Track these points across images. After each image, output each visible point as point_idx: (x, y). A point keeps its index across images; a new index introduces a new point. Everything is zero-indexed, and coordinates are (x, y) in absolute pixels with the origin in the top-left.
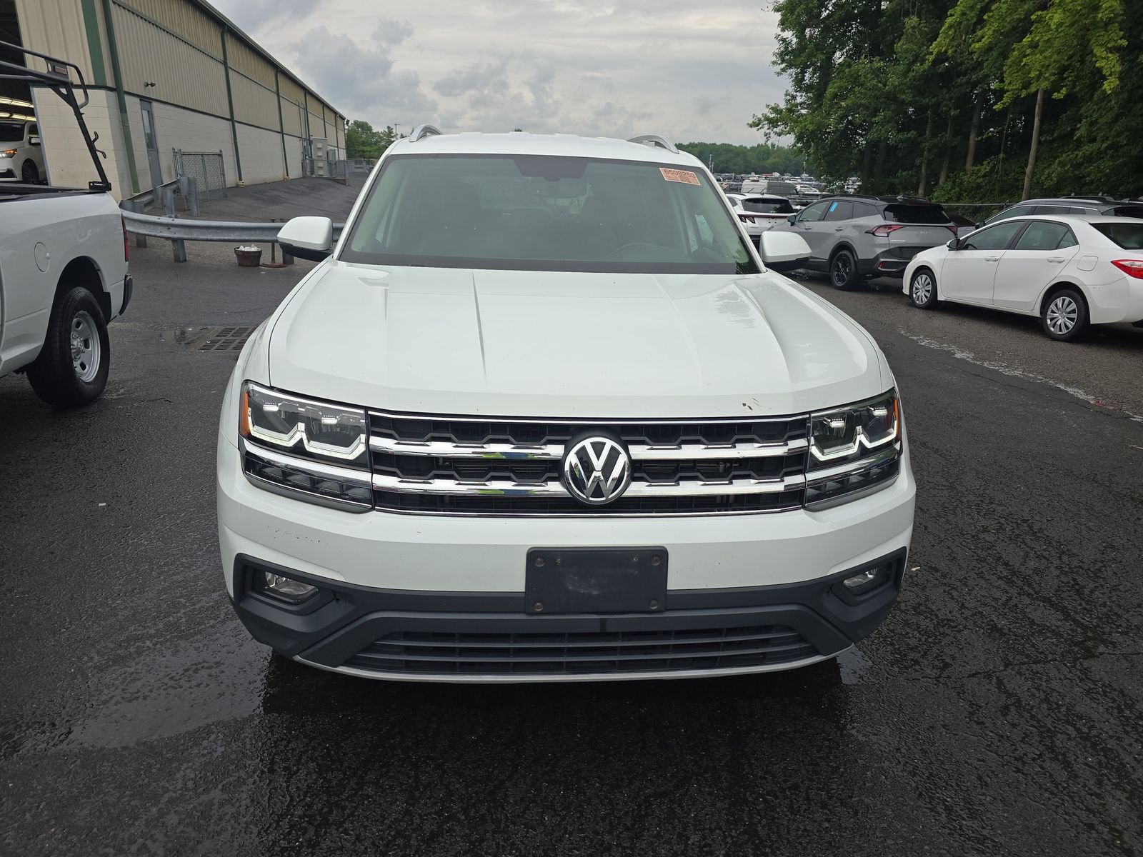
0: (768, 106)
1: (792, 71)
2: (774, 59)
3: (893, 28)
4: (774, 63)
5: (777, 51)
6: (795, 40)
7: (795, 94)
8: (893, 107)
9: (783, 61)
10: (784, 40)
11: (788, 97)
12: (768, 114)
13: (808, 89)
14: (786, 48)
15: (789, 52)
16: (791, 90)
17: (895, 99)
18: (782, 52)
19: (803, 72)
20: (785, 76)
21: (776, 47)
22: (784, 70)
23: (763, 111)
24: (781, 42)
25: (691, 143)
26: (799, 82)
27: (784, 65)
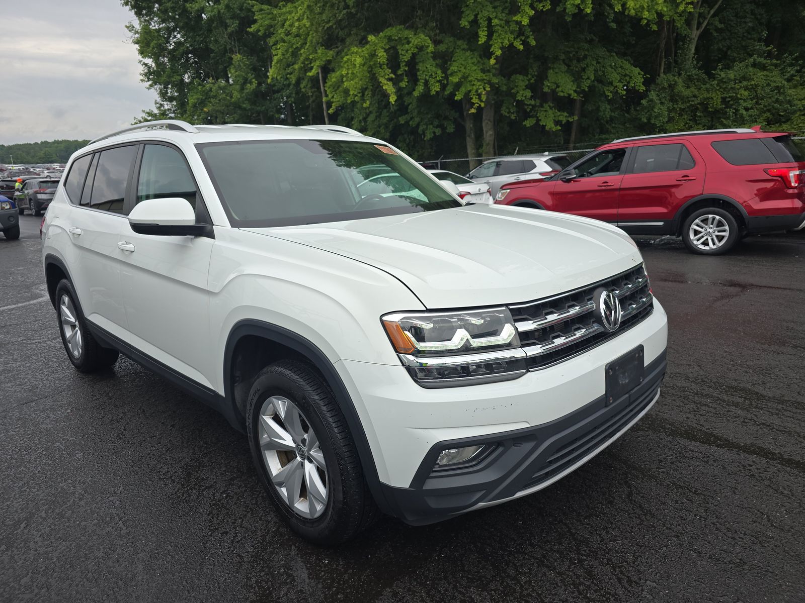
0: (144, 111)
1: (158, 87)
2: (142, 78)
3: (221, 61)
4: (142, 80)
5: (143, 72)
6: (154, 65)
7: (162, 103)
8: (239, 112)
9: (149, 79)
10: (146, 65)
11: (158, 105)
12: (146, 117)
13: (171, 99)
14: (149, 71)
15: (152, 73)
16: (159, 100)
17: (240, 108)
18: (147, 73)
19: (166, 87)
20: (152, 90)
21: (141, 69)
22: (151, 86)
23: (141, 116)
24: (144, 66)
25: (55, 141)
26: (163, 95)
27: (150, 82)
